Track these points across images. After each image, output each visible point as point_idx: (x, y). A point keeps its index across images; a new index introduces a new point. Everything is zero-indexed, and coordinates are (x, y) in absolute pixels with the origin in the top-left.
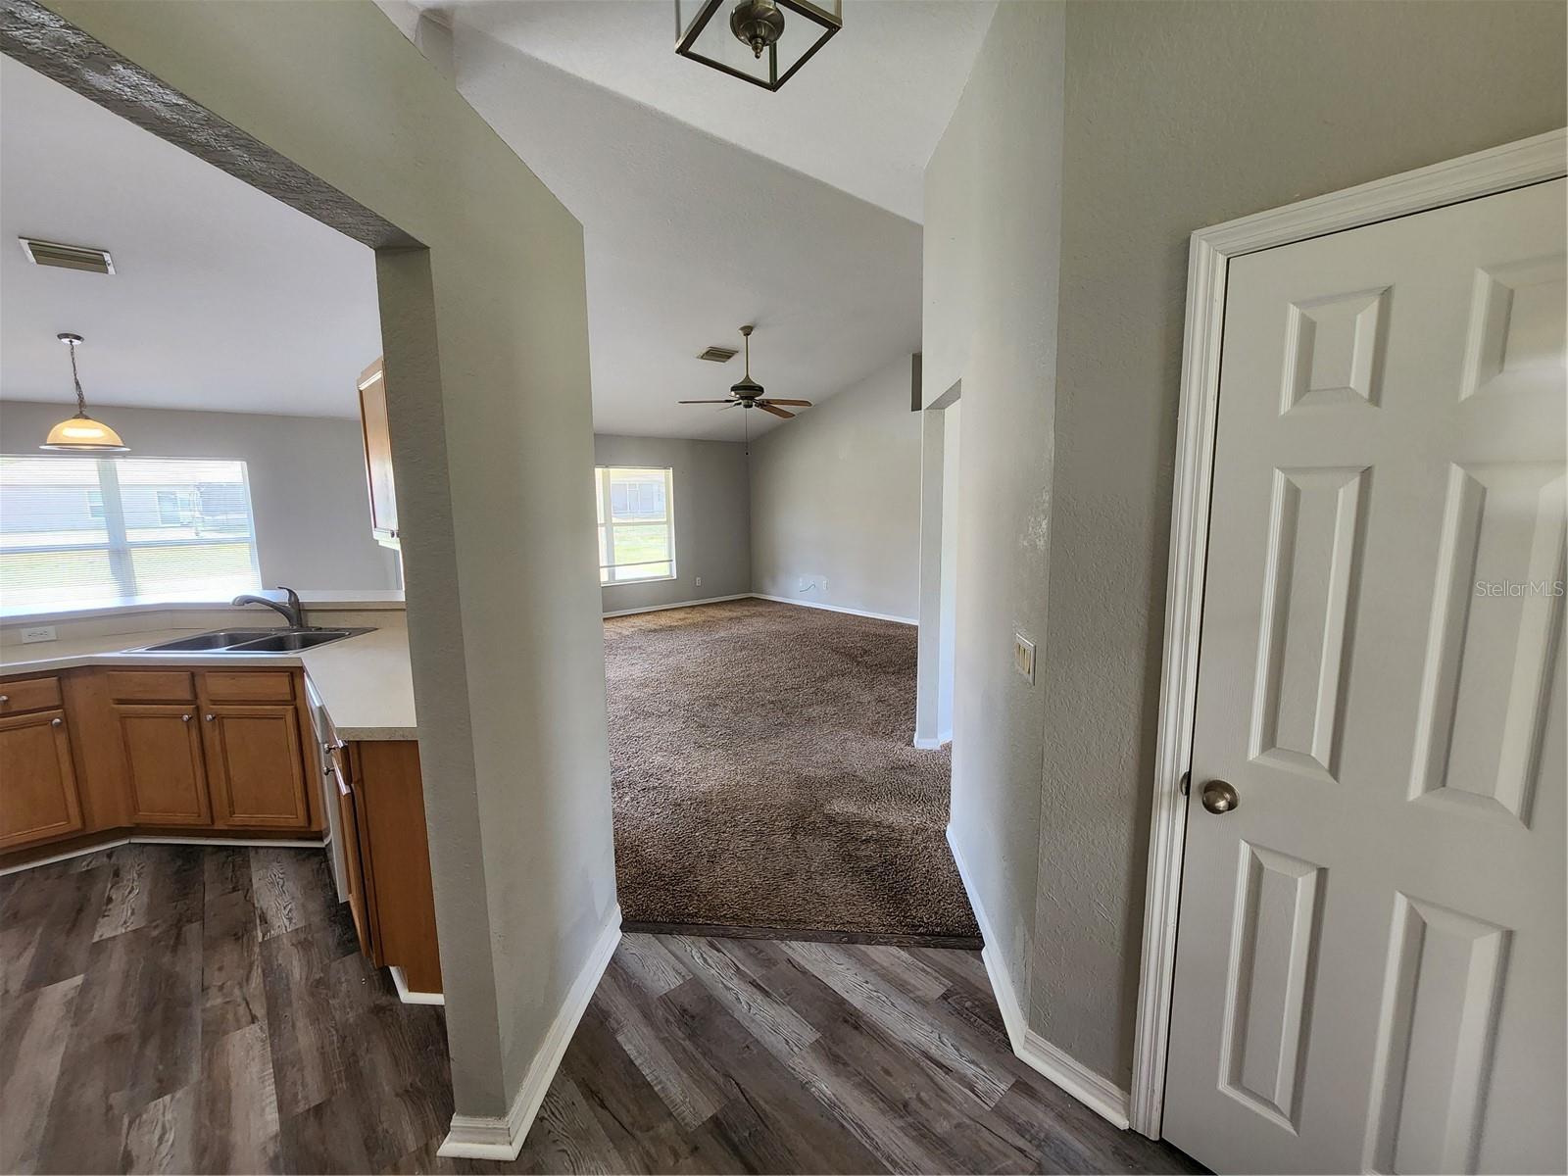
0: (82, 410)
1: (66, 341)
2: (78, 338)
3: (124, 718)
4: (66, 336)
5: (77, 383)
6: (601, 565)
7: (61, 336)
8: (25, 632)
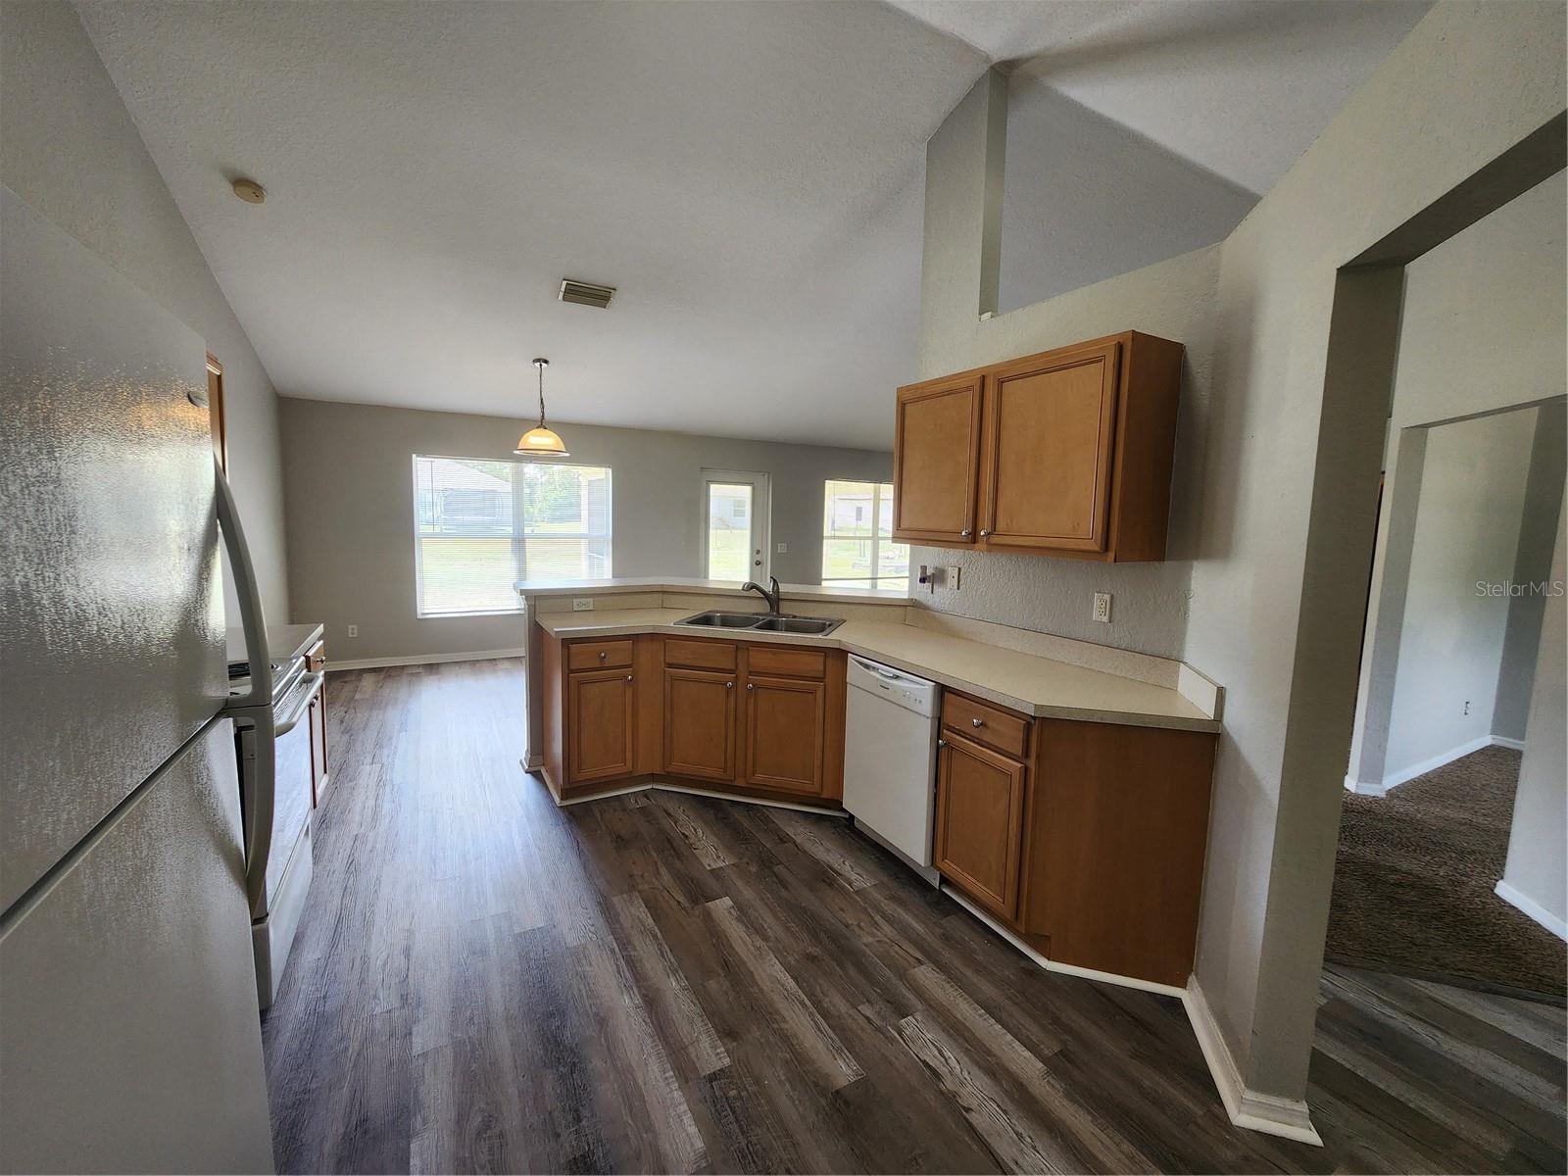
0: (542, 424)
1: (538, 364)
2: (546, 362)
3: (674, 679)
4: (538, 360)
5: (542, 400)
6: (824, 577)
7: (534, 361)
8: (576, 601)
